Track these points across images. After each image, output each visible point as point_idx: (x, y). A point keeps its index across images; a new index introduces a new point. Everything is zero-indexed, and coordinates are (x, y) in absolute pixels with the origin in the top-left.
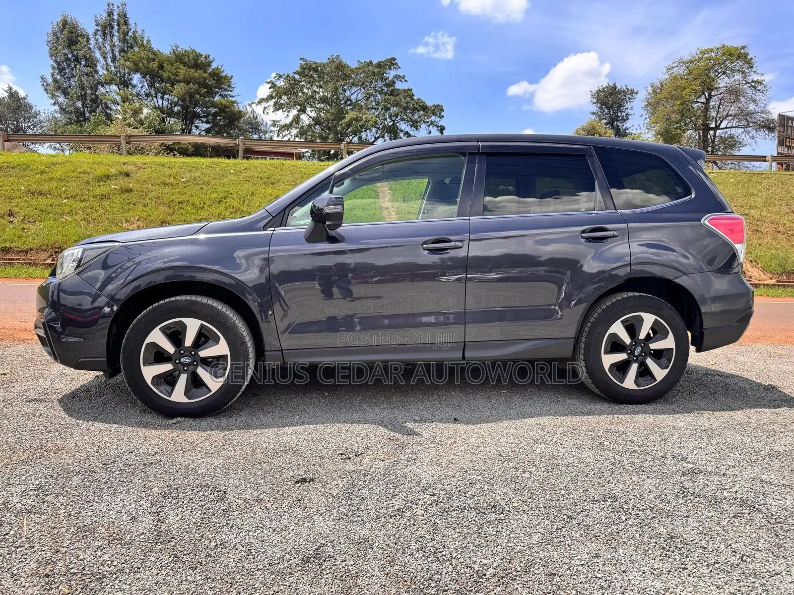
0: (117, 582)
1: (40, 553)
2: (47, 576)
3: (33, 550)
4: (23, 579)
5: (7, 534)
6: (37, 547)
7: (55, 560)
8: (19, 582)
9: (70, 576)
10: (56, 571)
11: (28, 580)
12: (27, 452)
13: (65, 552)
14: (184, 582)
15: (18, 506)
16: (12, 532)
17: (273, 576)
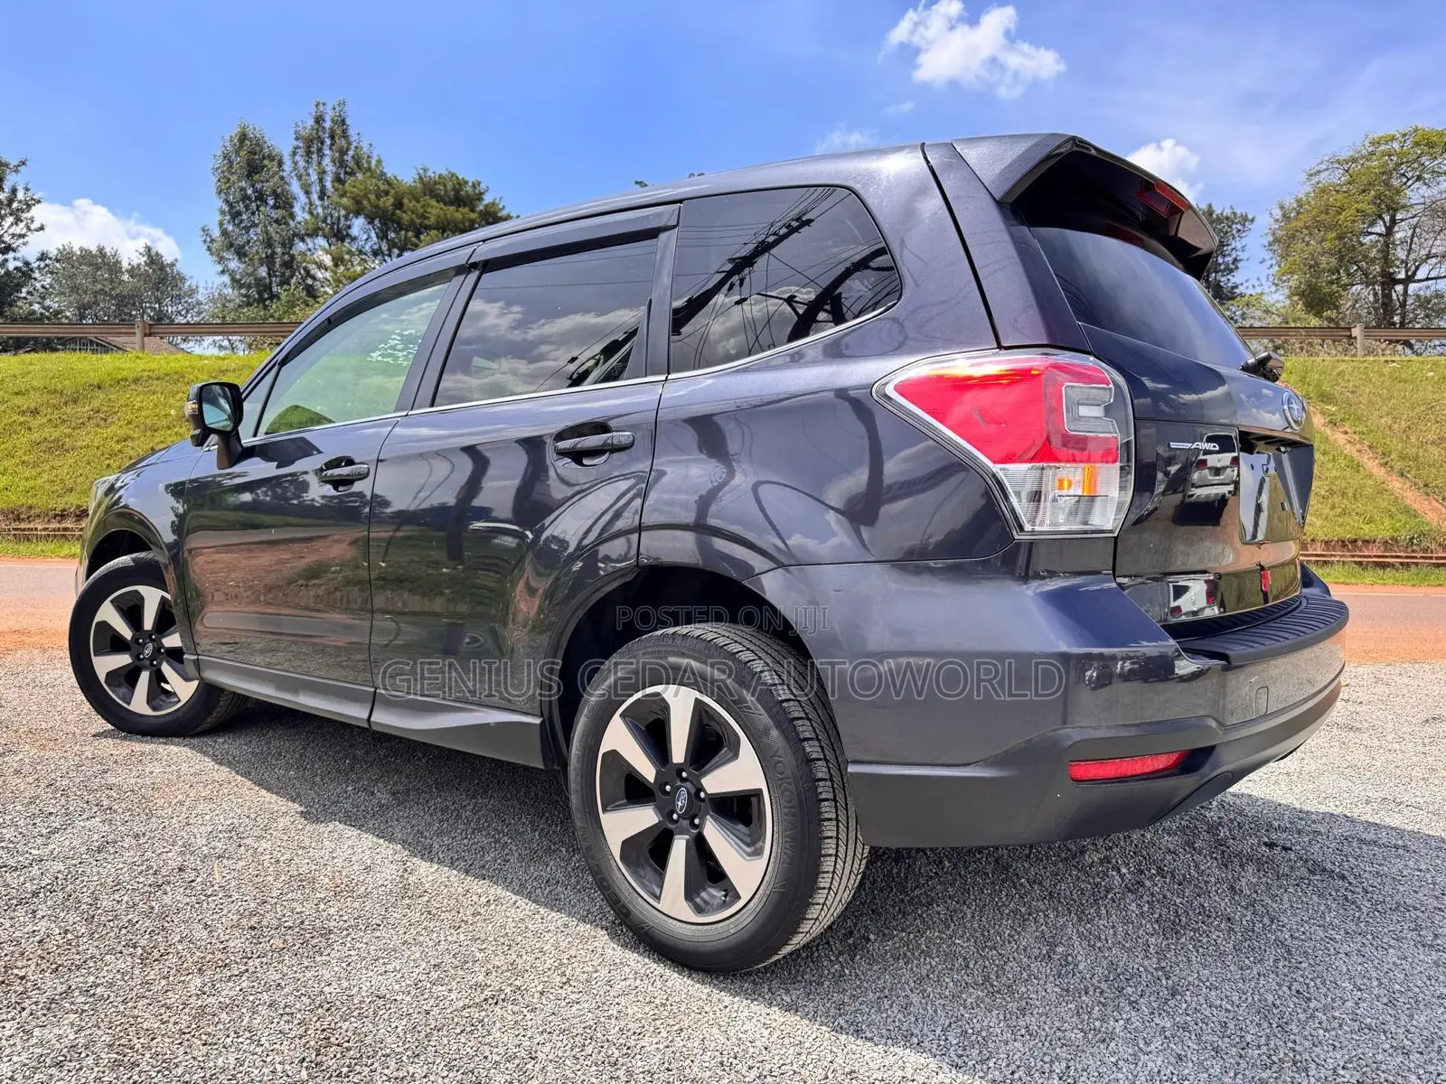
0: (349, 939)
1: (240, 904)
2: (253, 928)
3: (230, 899)
5: (193, 881)
6: (236, 896)
7: (262, 912)
9: (283, 929)
10: (265, 923)
11: (228, 932)
12: (210, 787)
13: (276, 904)
14: (443, 943)
15: (204, 848)
16: (199, 880)
17: (570, 939)
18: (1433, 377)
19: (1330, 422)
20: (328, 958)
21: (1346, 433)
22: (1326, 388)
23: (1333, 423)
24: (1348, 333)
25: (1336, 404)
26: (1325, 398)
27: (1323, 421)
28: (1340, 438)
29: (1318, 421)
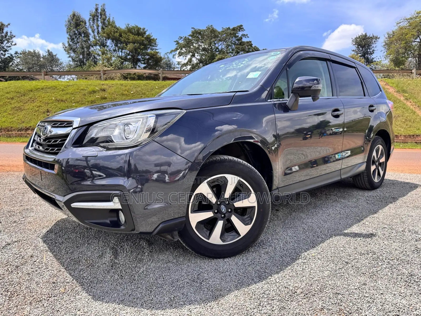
0: (90, 288)
1: (51, 271)
2: (54, 283)
3: (48, 270)
4: (41, 284)
5: (35, 261)
6: (50, 268)
7: (58, 275)
8: (39, 285)
9: (65, 283)
10: (58, 281)
11: (44, 284)
12: (49, 222)
14: (125, 289)
15: (42, 247)
16: (38, 261)
17: (174, 288)
19: (406, 99)
20: (81, 297)
21: (411, 102)
22: (405, 88)
23: (407, 99)
24: (411, 72)
25: (408, 93)
26: (404, 91)
27: (403, 99)
28: (409, 104)
29: (402, 98)
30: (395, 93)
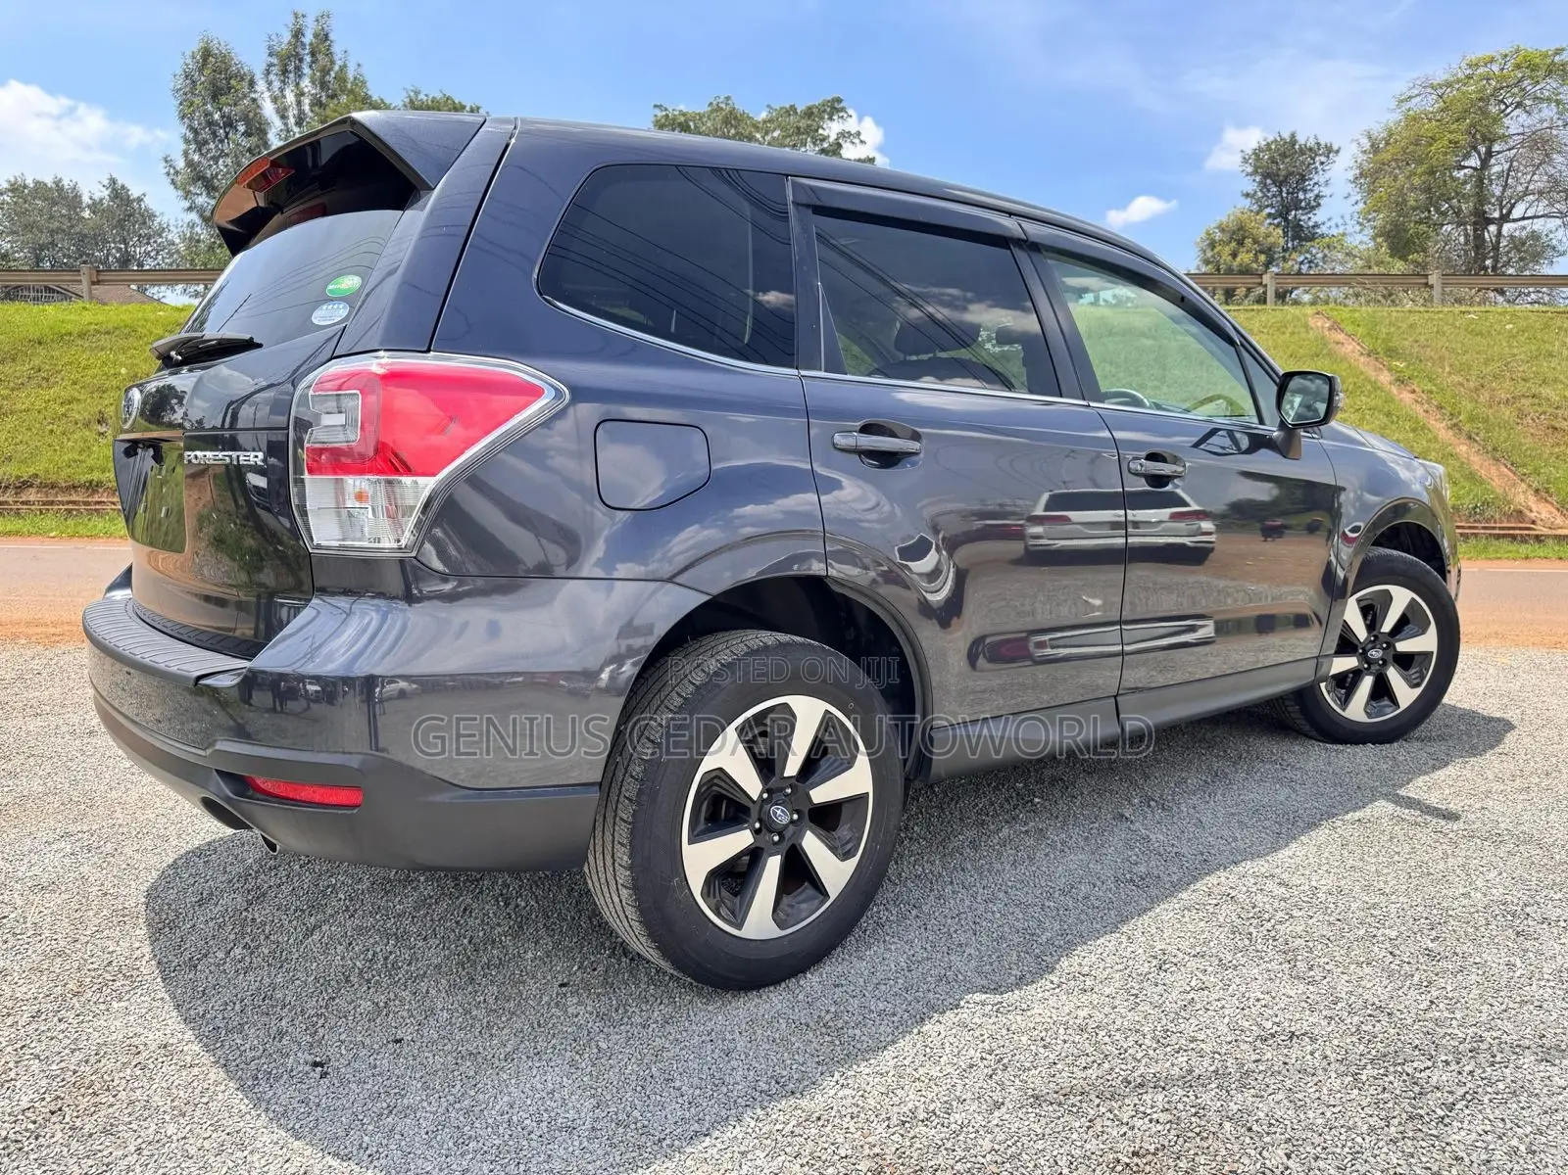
18: (1511, 330)
19: (1398, 380)
21: (1414, 392)
22: (1395, 343)
23: (1401, 381)
24: (1424, 281)
25: (1405, 360)
26: (1392, 353)
27: (1388, 379)
28: (1407, 397)
29: (1385, 378)
30: (1362, 359)
